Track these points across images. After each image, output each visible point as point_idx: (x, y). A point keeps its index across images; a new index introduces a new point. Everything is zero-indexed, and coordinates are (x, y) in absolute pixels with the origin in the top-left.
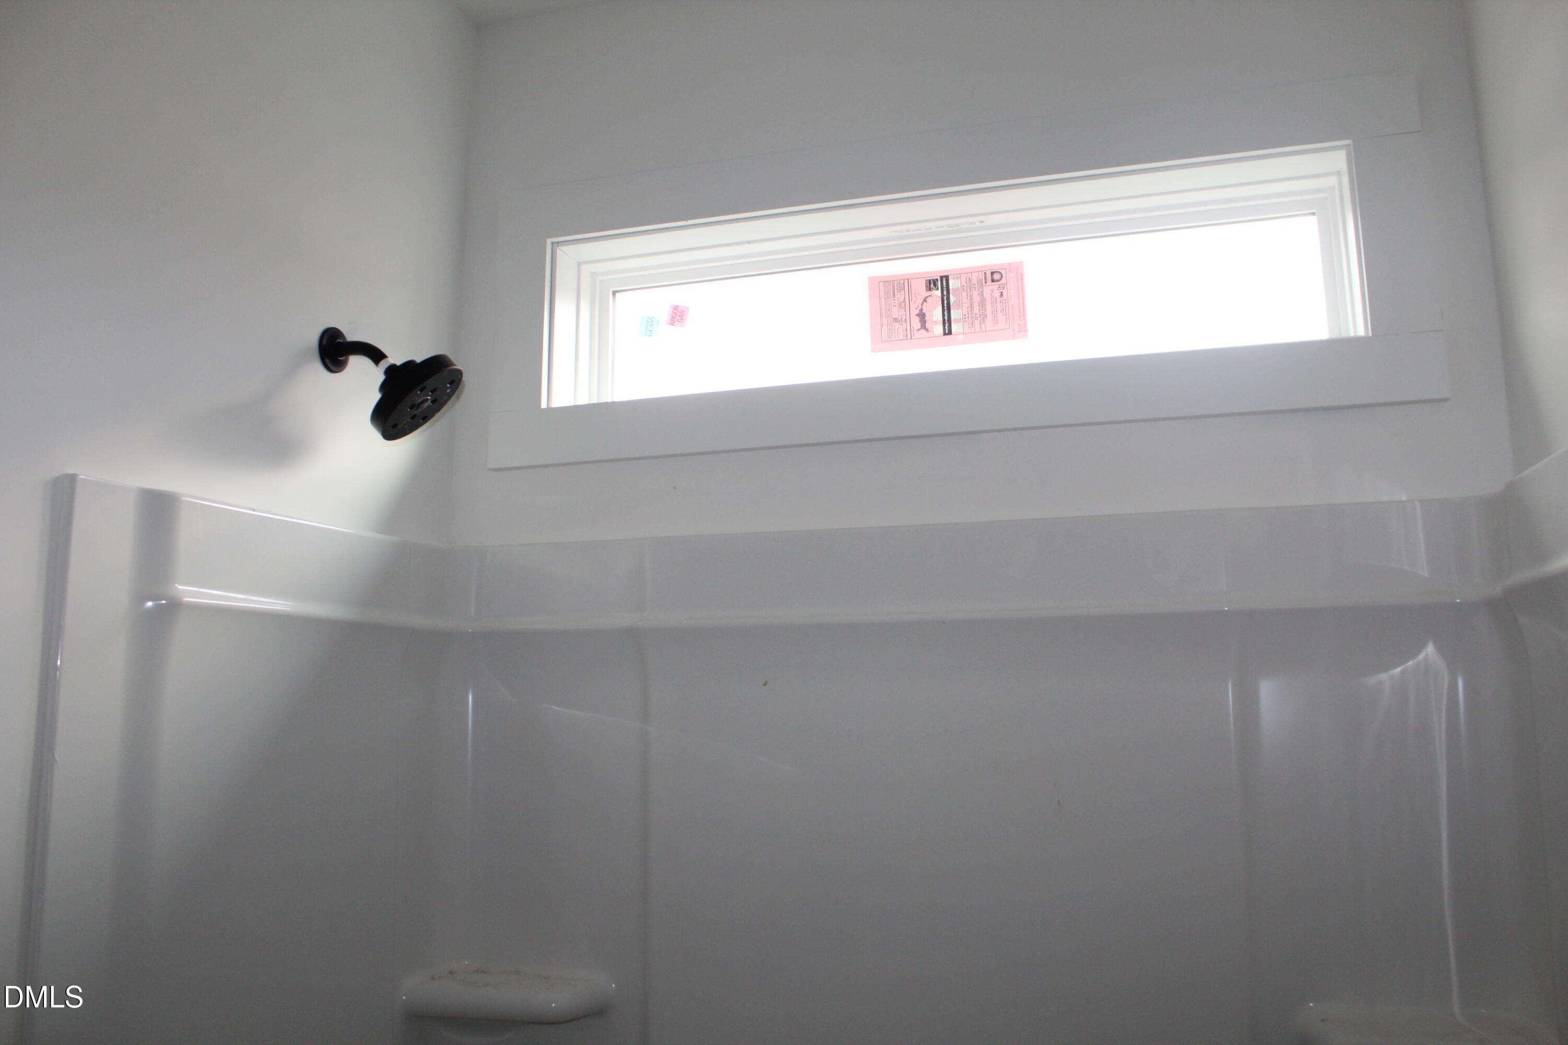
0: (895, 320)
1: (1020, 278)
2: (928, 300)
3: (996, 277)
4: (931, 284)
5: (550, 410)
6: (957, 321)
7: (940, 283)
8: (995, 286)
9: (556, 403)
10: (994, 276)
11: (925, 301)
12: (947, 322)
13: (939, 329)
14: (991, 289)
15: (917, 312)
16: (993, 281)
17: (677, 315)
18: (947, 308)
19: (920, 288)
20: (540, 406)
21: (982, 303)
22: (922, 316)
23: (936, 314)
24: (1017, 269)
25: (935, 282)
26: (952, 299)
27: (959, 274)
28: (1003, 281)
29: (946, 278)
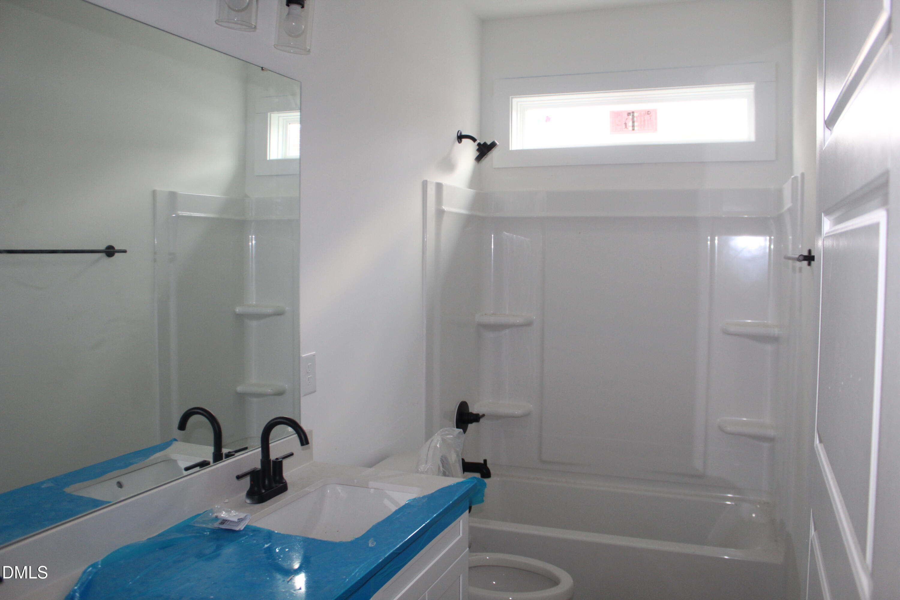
0: (618, 125)
1: (656, 113)
2: (628, 119)
3: (649, 113)
4: (629, 114)
5: (512, 151)
6: (636, 126)
7: (631, 114)
8: (648, 116)
9: (513, 149)
10: (648, 113)
11: (627, 119)
12: (633, 126)
13: (631, 128)
14: (647, 117)
15: (624, 123)
16: (648, 114)
17: (548, 119)
18: (633, 122)
19: (625, 115)
20: (509, 149)
21: (644, 121)
22: (626, 124)
23: (630, 124)
24: (655, 111)
25: (630, 113)
26: (635, 119)
27: (637, 111)
28: (650, 115)
29: (633, 112)
